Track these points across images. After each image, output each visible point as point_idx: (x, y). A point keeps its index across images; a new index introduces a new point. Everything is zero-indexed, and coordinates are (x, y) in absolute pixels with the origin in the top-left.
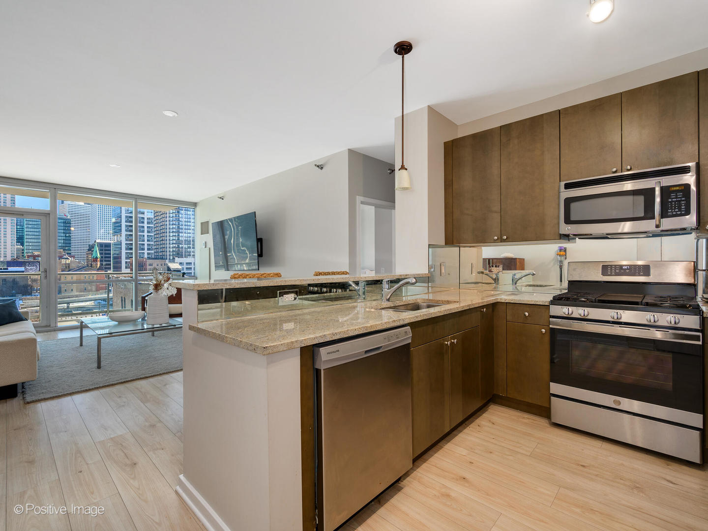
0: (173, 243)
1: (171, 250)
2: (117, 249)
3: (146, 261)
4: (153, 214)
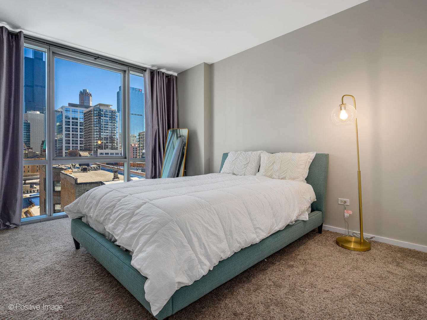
0: (96, 140)
1: (95, 144)
2: (60, 144)
4: (83, 119)
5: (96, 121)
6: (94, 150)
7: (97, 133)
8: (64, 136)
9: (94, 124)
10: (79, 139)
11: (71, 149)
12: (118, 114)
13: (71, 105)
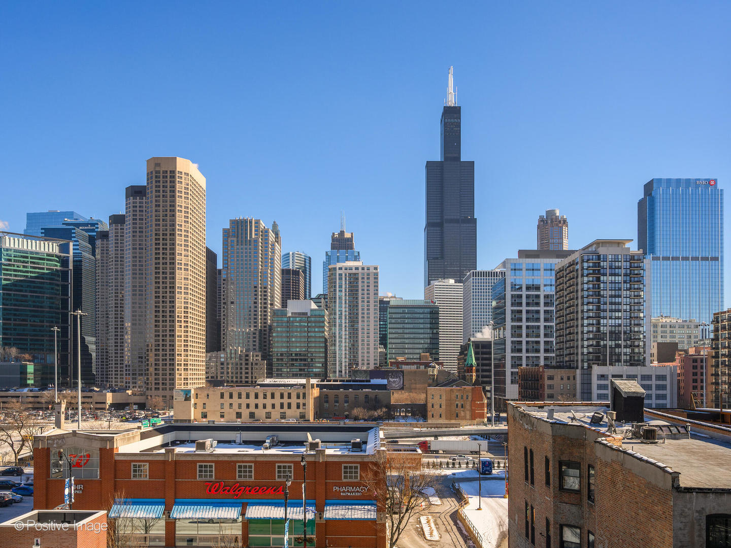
0: (588, 339)
1: (585, 350)
2: (499, 351)
3: (543, 372)
4: (553, 288)
5: (589, 289)
6: (582, 368)
7: (591, 322)
8: (508, 333)
9: (583, 297)
10: (542, 339)
11: (524, 366)
12: (648, 262)
13: (524, 254)
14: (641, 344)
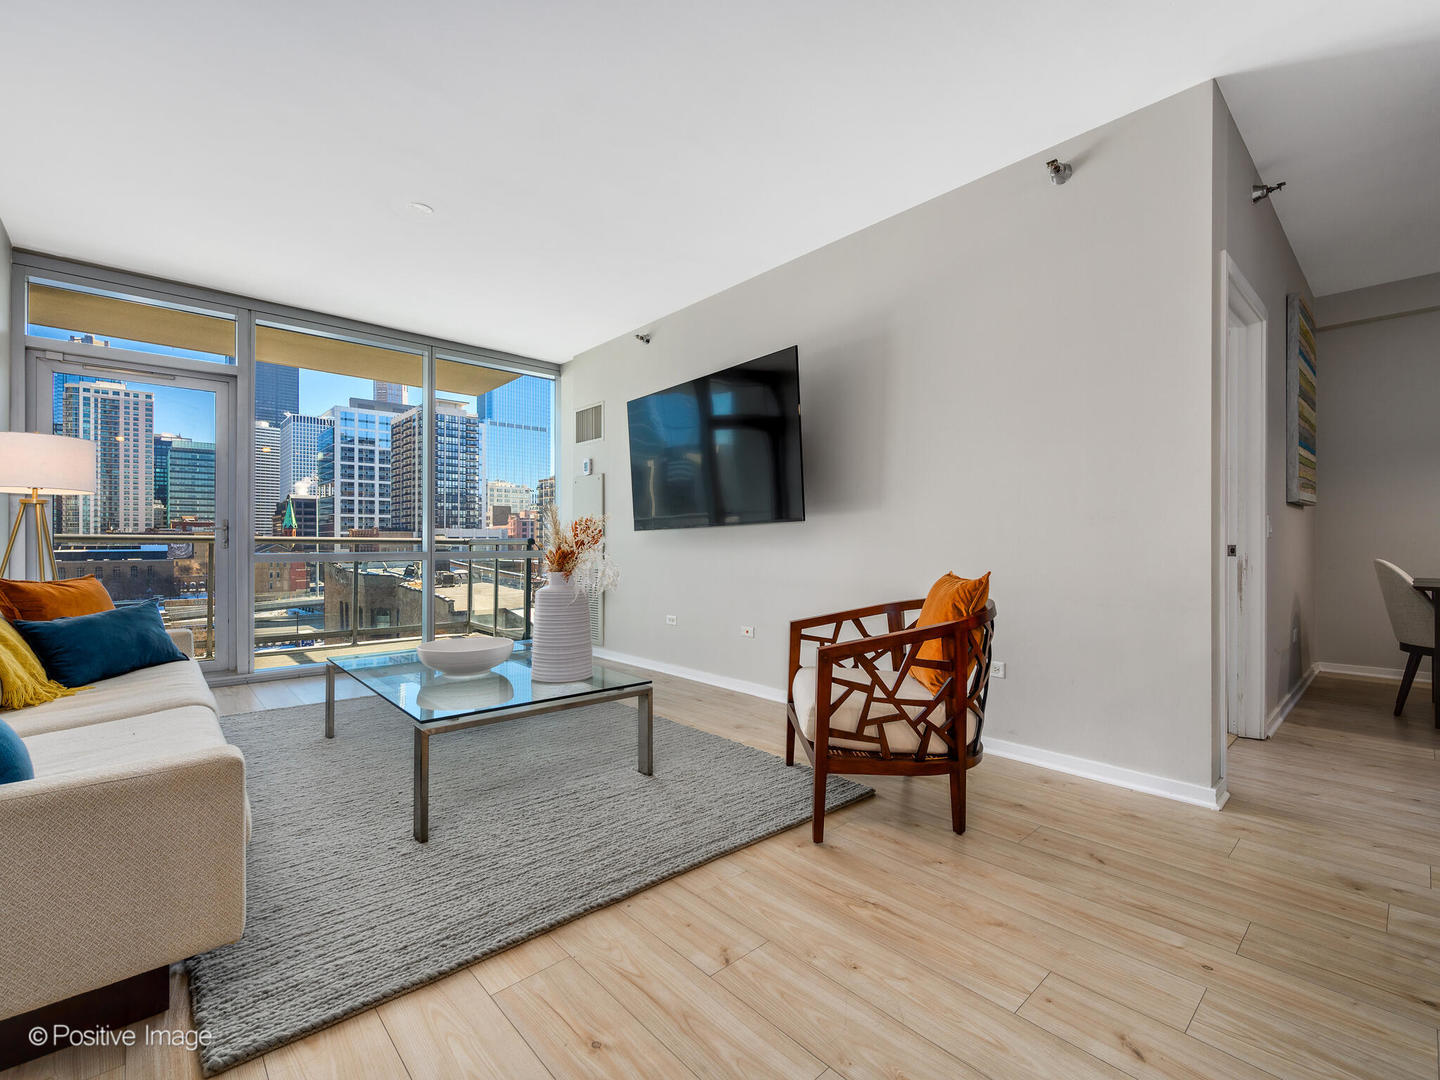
2: (326, 512)
4: (390, 443)
8: (337, 490)
10: (377, 499)
11: (356, 528)
12: (483, 428)
13: (357, 403)
14: (477, 506)
